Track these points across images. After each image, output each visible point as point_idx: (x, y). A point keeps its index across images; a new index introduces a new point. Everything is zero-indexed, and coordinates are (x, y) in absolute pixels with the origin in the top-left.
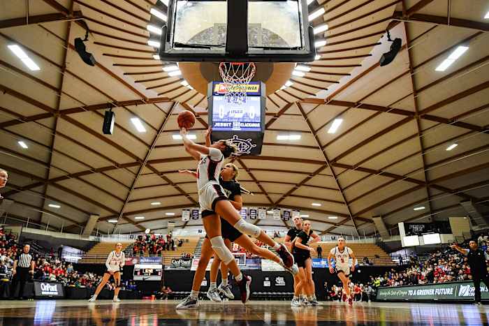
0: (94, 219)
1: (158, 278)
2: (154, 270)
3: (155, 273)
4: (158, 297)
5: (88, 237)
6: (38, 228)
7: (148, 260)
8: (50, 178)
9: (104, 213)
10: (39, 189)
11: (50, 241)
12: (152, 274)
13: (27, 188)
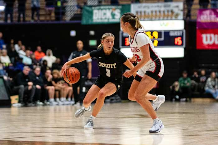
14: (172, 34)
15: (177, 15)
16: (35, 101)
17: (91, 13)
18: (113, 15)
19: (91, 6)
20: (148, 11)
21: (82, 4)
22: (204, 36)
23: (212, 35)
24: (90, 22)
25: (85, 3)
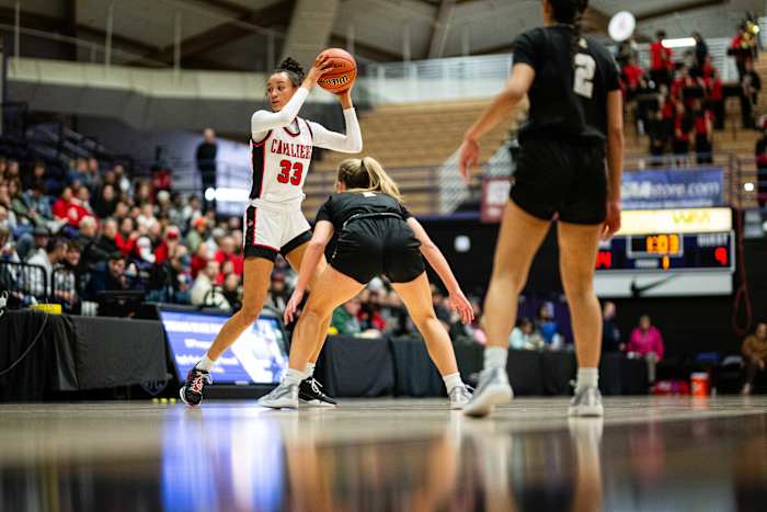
1: (717, 282)
2: (690, 240)
3: (695, 254)
4: (724, 384)
6: (69, 54)
7: (646, 189)
11: (134, 120)
12: (676, 263)
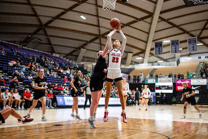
0: (130, 55)
5: (129, 66)
8: (101, 34)
9: (136, 51)
10: (97, 41)
13: (92, 41)
14: (169, 86)
15: (171, 81)
16: (133, 104)
17: (147, 80)
18: (153, 81)
19: (147, 79)
20: (163, 80)
21: (145, 78)
22: (178, 87)
23: (180, 87)
24: (147, 83)
25: (146, 78)
